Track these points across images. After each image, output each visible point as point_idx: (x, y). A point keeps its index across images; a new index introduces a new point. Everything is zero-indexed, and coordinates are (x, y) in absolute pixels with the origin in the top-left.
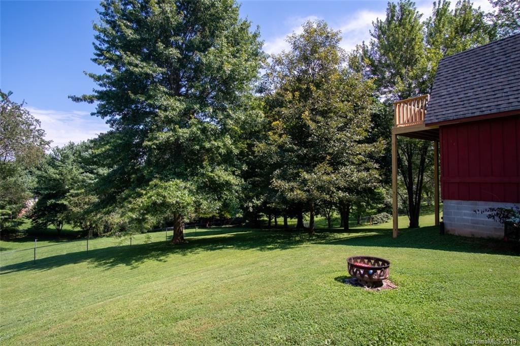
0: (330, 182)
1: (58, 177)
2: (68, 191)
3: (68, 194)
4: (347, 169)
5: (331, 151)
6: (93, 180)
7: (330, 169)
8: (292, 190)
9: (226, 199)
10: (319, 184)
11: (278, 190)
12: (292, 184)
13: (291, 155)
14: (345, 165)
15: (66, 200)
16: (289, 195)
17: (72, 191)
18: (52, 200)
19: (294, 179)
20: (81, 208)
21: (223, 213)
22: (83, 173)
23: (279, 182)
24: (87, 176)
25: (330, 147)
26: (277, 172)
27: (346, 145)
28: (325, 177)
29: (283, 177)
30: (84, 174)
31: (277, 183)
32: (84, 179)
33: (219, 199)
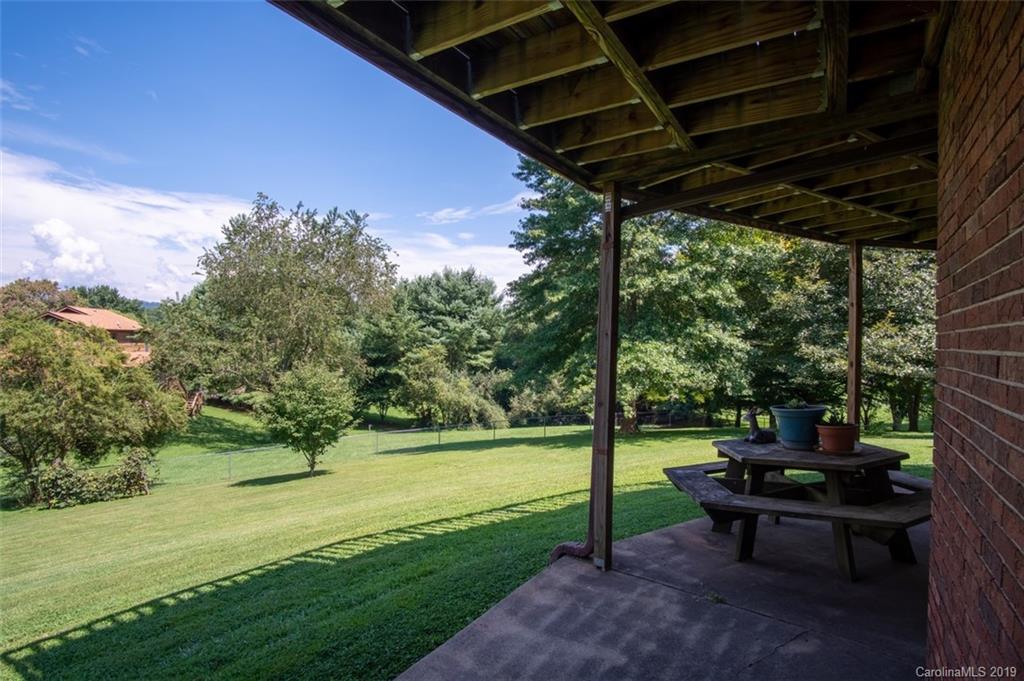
0: (894, 349)
1: (391, 332)
2: (403, 354)
3: (403, 359)
4: (921, 329)
5: (895, 303)
6: (438, 338)
7: (892, 330)
8: (830, 359)
9: (723, 370)
10: (876, 352)
11: (808, 360)
12: (831, 351)
13: (827, 309)
14: (917, 324)
15: (400, 368)
16: (825, 367)
17: (409, 354)
18: (381, 368)
19: (834, 344)
20: (424, 381)
21: (693, 394)
22: (424, 326)
23: (812, 347)
24: (428, 333)
25: (894, 296)
26: (804, 333)
27: (922, 295)
28: (886, 343)
29: (813, 340)
30: (425, 329)
31: (806, 349)
32: (424, 336)
33: (714, 369)
